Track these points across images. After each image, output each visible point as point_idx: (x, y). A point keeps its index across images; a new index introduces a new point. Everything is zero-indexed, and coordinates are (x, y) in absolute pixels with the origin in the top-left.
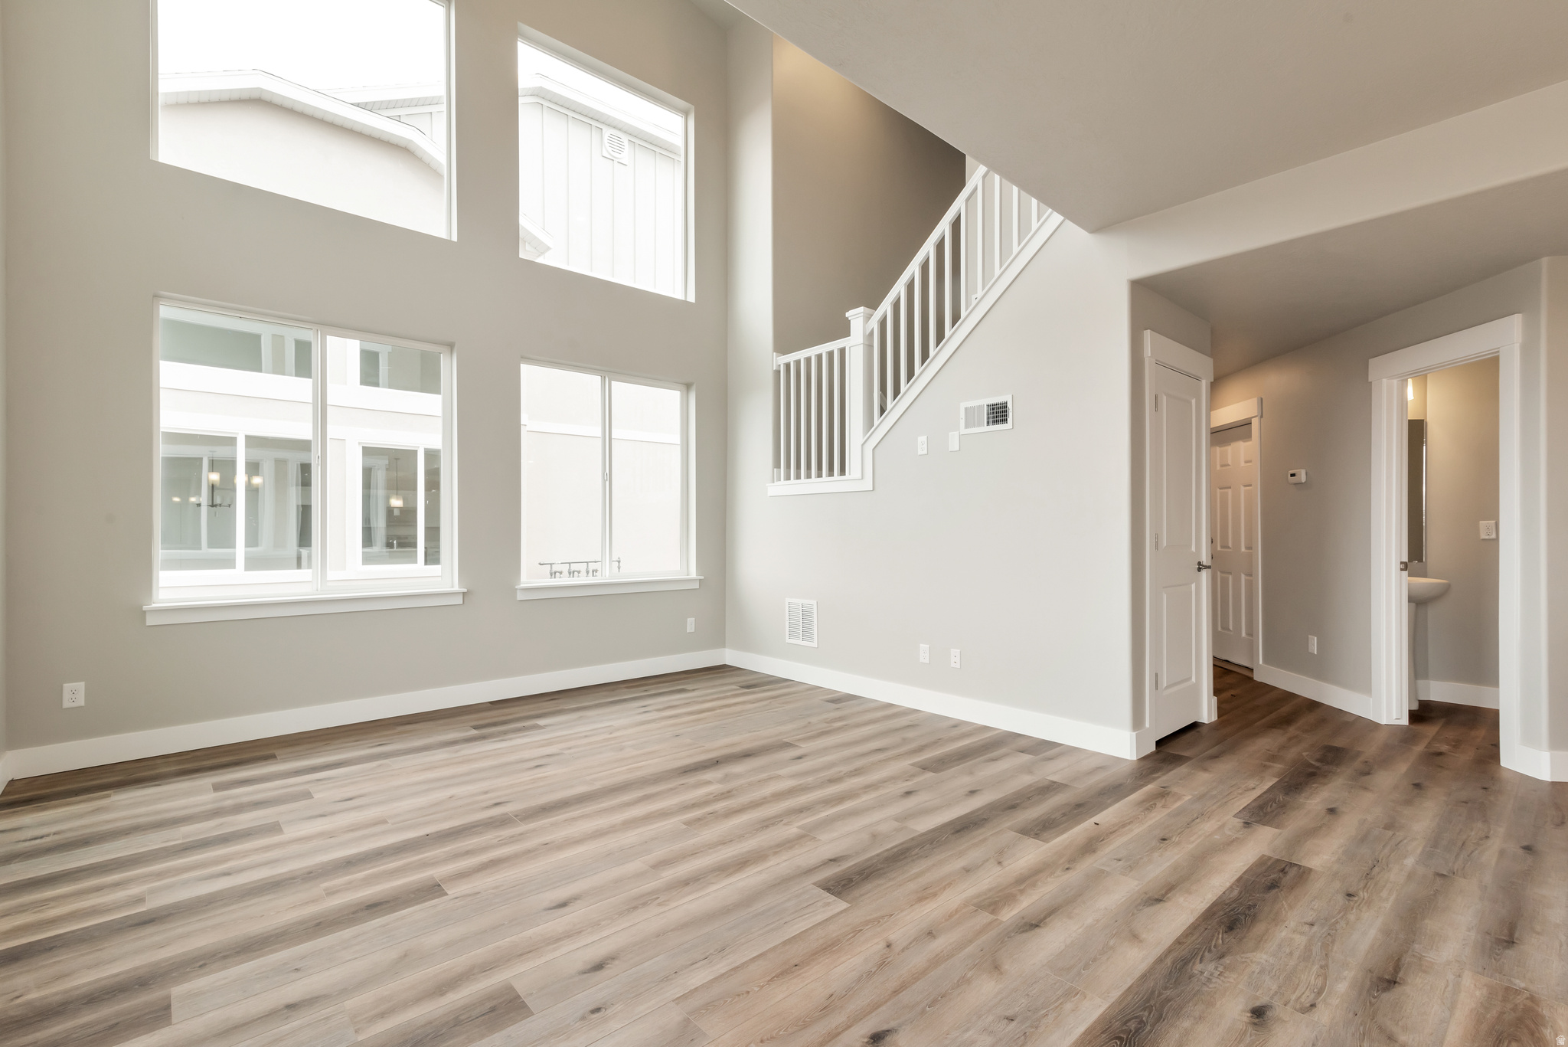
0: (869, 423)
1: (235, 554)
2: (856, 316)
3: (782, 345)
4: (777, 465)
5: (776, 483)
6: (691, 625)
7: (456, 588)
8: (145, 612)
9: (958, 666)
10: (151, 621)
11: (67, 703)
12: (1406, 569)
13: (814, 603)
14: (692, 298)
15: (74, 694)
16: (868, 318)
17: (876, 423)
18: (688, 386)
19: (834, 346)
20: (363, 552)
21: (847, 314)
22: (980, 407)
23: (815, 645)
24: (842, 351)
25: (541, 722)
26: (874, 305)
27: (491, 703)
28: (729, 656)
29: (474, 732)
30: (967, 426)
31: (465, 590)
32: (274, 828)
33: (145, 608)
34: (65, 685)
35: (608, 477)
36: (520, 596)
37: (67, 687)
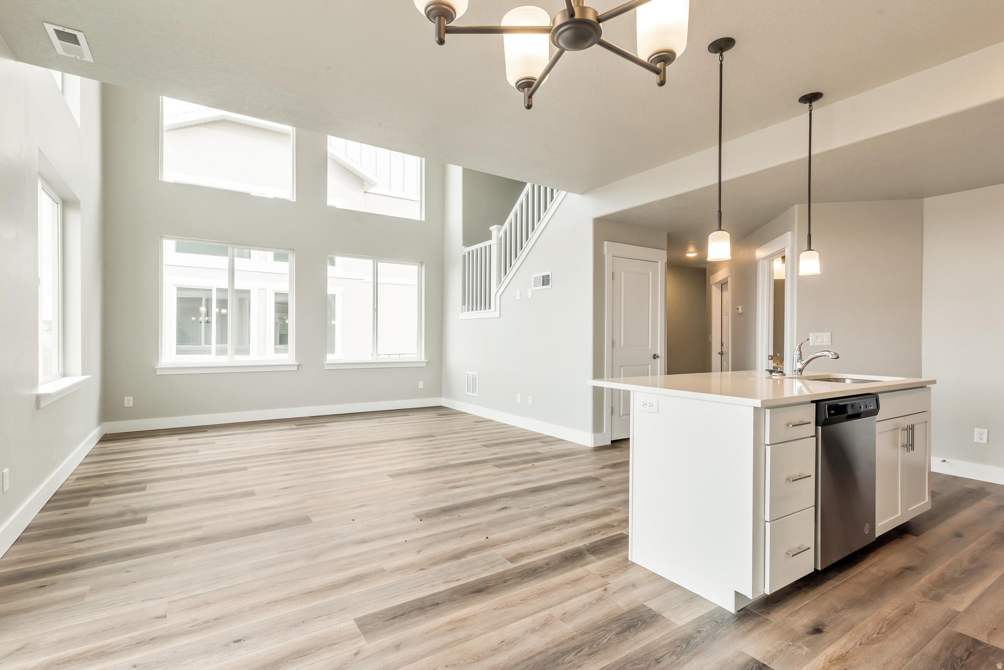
0: (499, 280)
1: (211, 348)
2: (494, 229)
3: (467, 242)
4: (464, 304)
5: (463, 313)
6: (421, 385)
7: (295, 363)
8: (156, 369)
9: (531, 404)
10: (158, 373)
11: (126, 405)
12: (772, 359)
13: (477, 374)
14: (423, 219)
15: (129, 401)
16: (499, 230)
17: (502, 280)
18: (422, 263)
19: (486, 243)
20: (275, 348)
21: (490, 228)
22: (540, 277)
23: (477, 395)
24: (490, 246)
25: (327, 424)
26: (501, 223)
27: (311, 417)
28: (442, 402)
29: (296, 427)
30: (534, 286)
31: (298, 364)
32: (197, 451)
33: (156, 367)
34: (125, 398)
35: (376, 310)
36: (326, 368)
37: (126, 398)
